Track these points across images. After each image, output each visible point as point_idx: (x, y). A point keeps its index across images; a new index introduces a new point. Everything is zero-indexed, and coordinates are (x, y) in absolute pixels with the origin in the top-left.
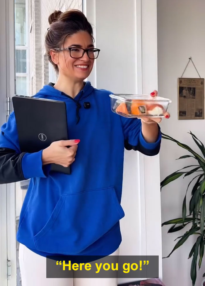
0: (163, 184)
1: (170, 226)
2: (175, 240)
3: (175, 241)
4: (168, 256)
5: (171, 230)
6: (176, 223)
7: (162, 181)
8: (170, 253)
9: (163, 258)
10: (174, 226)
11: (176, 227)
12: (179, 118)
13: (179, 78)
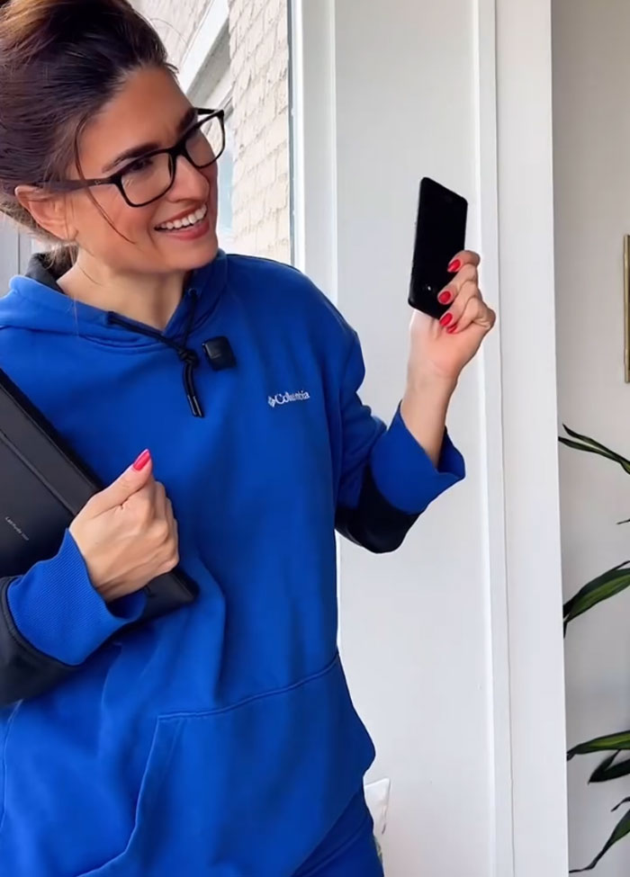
0: (572, 609)
1: (596, 759)
2: (615, 809)
3: (615, 812)
4: (592, 866)
5: (601, 775)
6: (619, 748)
7: (569, 599)
8: (596, 855)
9: (570, 872)
10: (612, 758)
11: (617, 760)
12: (628, 374)
13: (629, 237)
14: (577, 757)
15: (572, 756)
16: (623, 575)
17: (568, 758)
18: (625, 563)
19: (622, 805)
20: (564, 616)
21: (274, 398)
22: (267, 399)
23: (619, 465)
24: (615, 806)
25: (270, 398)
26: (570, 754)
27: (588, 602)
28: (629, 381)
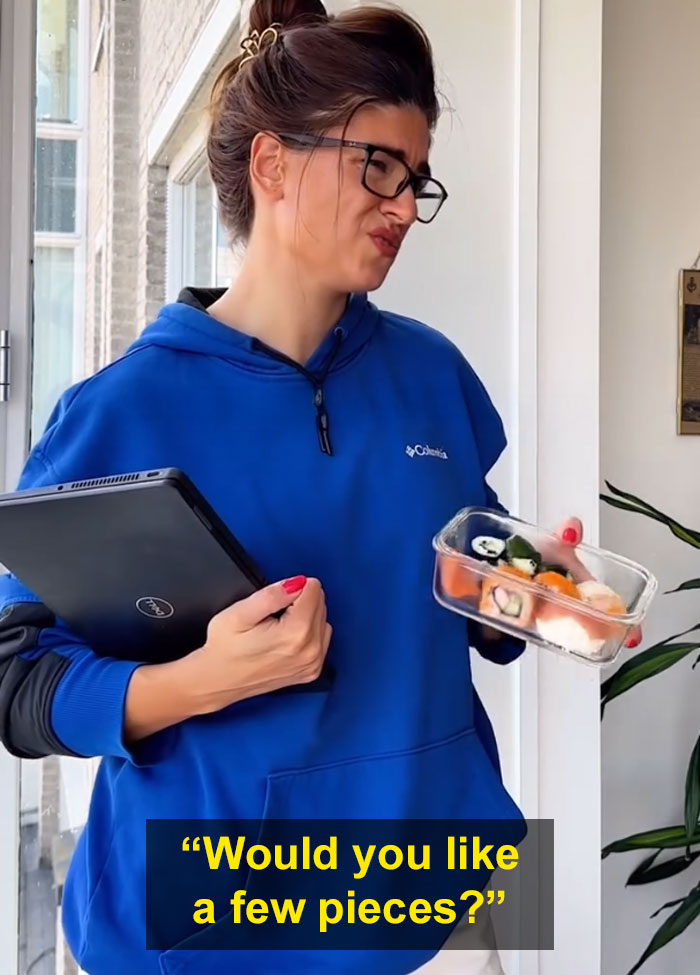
0: (610, 689)
1: (634, 859)
2: (655, 915)
3: (654, 918)
5: (641, 876)
6: (661, 846)
7: (606, 678)
10: (653, 858)
11: (658, 861)
12: (681, 425)
13: (685, 271)
14: (613, 855)
15: (607, 855)
16: (667, 651)
17: (603, 857)
18: (673, 638)
19: (661, 912)
20: (602, 697)
21: (413, 448)
22: (406, 449)
23: (667, 527)
24: (654, 912)
25: (409, 448)
26: (605, 852)
27: (631, 680)
28: (682, 434)
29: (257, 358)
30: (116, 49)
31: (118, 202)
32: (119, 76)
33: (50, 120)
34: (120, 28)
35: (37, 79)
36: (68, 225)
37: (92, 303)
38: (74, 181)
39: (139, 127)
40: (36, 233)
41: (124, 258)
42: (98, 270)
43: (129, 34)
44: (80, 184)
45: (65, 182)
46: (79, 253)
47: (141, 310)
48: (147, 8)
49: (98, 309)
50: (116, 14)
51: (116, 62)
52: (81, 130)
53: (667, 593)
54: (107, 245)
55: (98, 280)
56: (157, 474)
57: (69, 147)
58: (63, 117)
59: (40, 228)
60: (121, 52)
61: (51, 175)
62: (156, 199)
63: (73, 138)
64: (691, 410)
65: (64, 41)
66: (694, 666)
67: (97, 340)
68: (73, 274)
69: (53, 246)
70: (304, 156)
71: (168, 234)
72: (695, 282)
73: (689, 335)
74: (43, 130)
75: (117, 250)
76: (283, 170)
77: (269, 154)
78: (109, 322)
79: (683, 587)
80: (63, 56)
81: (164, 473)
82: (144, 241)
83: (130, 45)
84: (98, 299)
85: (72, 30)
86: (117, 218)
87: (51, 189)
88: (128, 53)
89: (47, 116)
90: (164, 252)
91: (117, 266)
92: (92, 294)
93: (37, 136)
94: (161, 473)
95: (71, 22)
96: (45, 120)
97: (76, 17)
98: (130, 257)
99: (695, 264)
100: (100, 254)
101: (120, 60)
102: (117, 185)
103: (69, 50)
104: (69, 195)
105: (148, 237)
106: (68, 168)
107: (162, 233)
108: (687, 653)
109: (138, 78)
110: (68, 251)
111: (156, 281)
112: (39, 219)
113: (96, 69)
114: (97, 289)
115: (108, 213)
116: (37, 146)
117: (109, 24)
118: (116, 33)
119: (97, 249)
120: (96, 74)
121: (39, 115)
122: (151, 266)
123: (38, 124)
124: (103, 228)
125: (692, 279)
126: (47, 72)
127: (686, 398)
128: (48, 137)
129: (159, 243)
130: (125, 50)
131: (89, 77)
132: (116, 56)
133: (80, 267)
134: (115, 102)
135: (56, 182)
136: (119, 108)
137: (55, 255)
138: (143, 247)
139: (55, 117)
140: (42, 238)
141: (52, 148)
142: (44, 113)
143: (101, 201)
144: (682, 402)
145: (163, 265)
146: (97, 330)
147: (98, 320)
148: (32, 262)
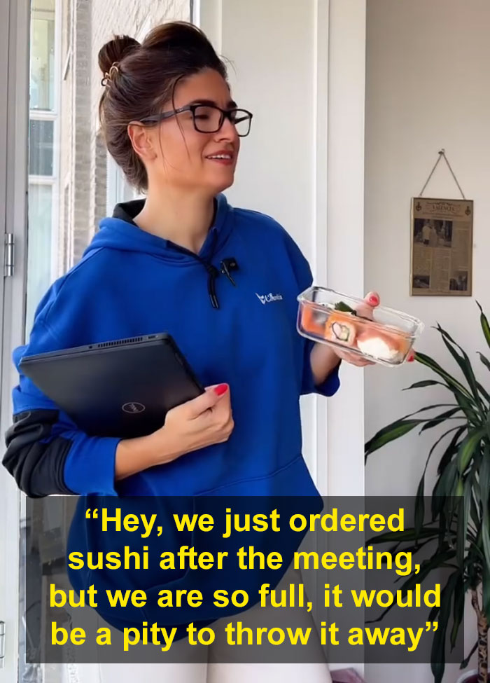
7: (369, 440)
12: (413, 291)
13: (415, 199)
16: (404, 424)
18: (407, 417)
20: (365, 451)
27: (382, 441)
28: (413, 295)
29: (171, 253)
30: (77, 67)
31: (78, 158)
32: (79, 83)
33: (38, 109)
34: (79, 54)
35: (30, 85)
36: (48, 171)
37: (62, 218)
38: (52, 146)
39: (91, 113)
40: (30, 176)
41: (81, 191)
42: (66, 198)
43: (84, 58)
44: (56, 147)
45: (47, 146)
46: (55, 188)
47: (92, 222)
48: (96, 42)
49: (66, 221)
50: (77, 46)
51: (77, 75)
52: (56, 115)
53: (404, 390)
54: (72, 183)
55: (66, 203)
56: (154, 337)
57: (49, 125)
58: (45, 107)
59: (32, 173)
60: (80, 68)
61: (38, 142)
62: (101, 156)
63: (51, 120)
64: (418, 281)
65: (46, 62)
66: (420, 433)
67: (66, 240)
68: (51, 200)
69: (40, 183)
70: (156, 129)
71: (108, 176)
72: (421, 205)
73: (417, 236)
74: (34, 115)
75: (77, 186)
76: (150, 140)
77: (140, 133)
78: (73, 229)
79: (413, 386)
80: (45, 71)
81: (159, 336)
82: (94, 180)
83: (85, 64)
84: (66, 215)
85: (51, 56)
86: (78, 167)
87: (38, 150)
88: (84, 69)
89: (36, 107)
90: (105, 187)
91: (77, 196)
92: (63, 212)
93: (30, 118)
94: (157, 336)
95: (50, 51)
96: (35, 109)
97: (53, 48)
98: (85, 190)
99: (421, 194)
100: (67, 189)
101: (79, 73)
102: (78, 148)
103: (49, 67)
104: (49, 153)
105: (96, 179)
106: (49, 138)
107: (105, 176)
108: (416, 425)
109: (90, 84)
110: (49, 187)
111: (100, 204)
112: (31, 168)
113: (65, 79)
114: (66, 209)
115: (72, 164)
116: (30, 124)
117: (73, 52)
118: (77, 57)
119: (66, 186)
120: (65, 81)
121: (31, 106)
122: (98, 196)
123: (30, 111)
124: (69, 173)
125: (419, 203)
126: (36, 81)
127: (415, 274)
128: (37, 119)
129: (103, 182)
130: (82, 67)
131: (61, 83)
132: (77, 71)
133: (55, 195)
134: (76, 98)
135: (42, 145)
136: (79, 101)
137: (40, 190)
138: (93, 184)
139: (41, 107)
140: (33, 179)
141: (39, 125)
142: (35, 105)
143: (68, 157)
144: (413, 275)
145: (105, 195)
146: (66, 234)
147: (66, 228)
148: (27, 193)
